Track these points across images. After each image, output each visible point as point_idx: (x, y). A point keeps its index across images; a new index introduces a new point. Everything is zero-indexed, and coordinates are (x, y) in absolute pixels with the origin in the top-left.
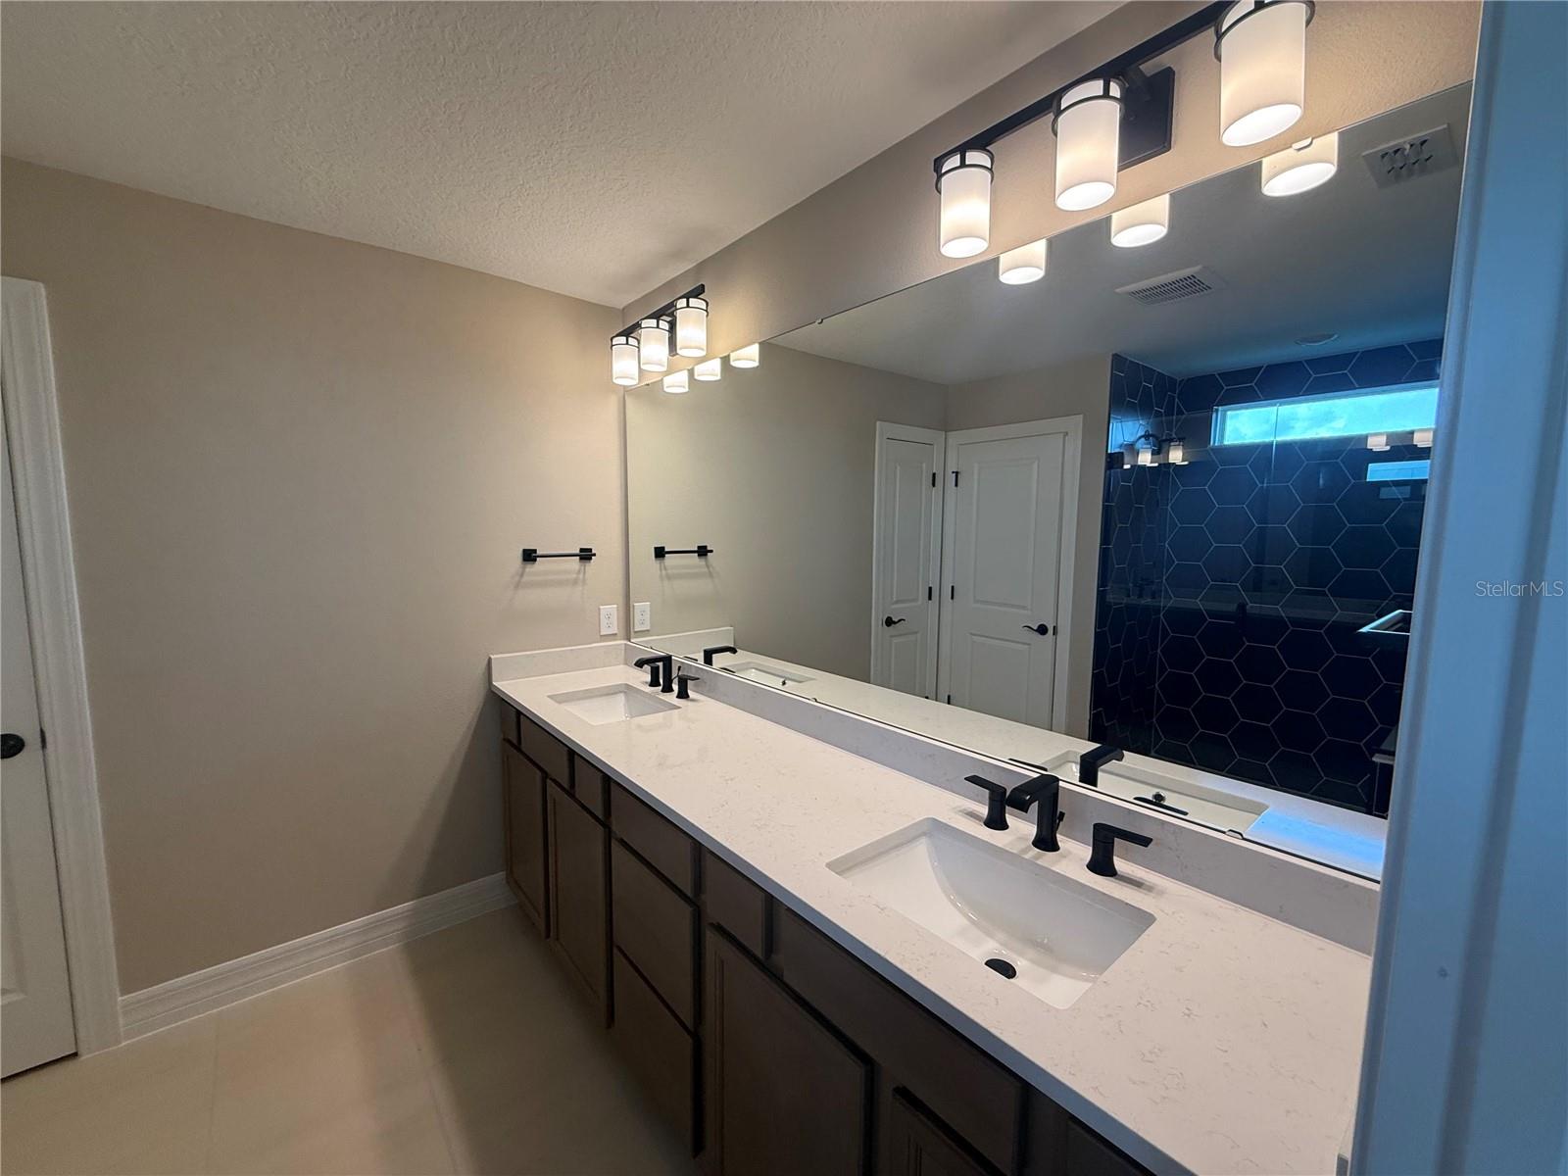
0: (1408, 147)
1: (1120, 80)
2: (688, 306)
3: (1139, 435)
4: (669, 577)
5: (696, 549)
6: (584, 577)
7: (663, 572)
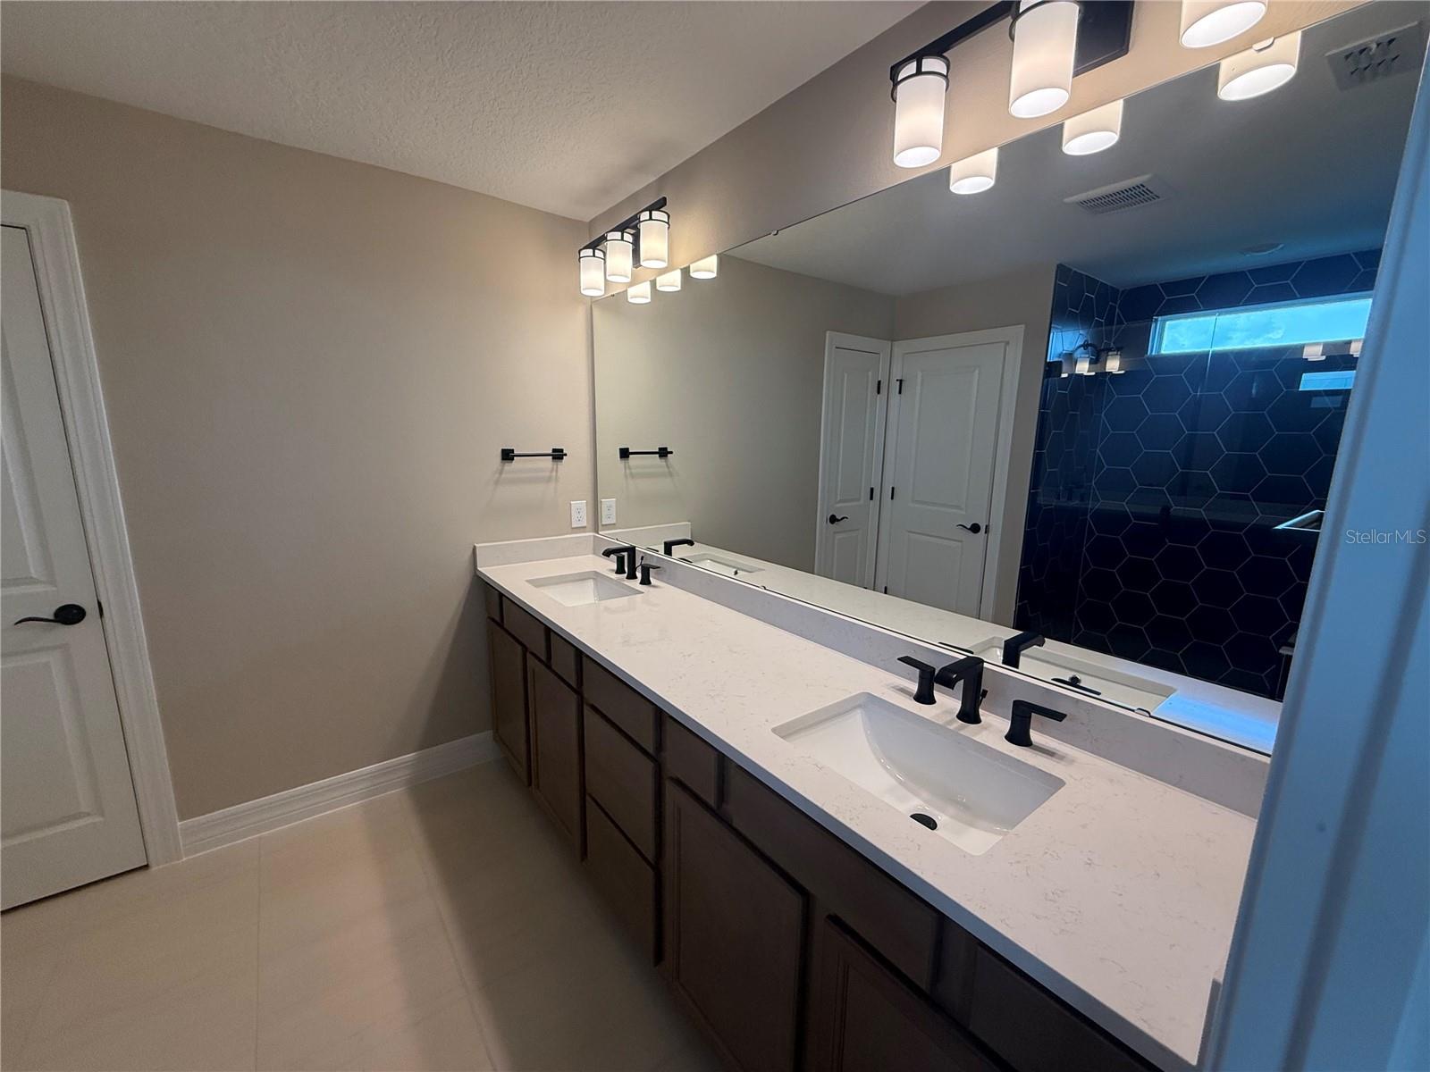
0: (1374, 46)
2: (651, 219)
3: (1077, 345)
4: (632, 476)
5: (657, 450)
6: (556, 475)
7: (628, 471)
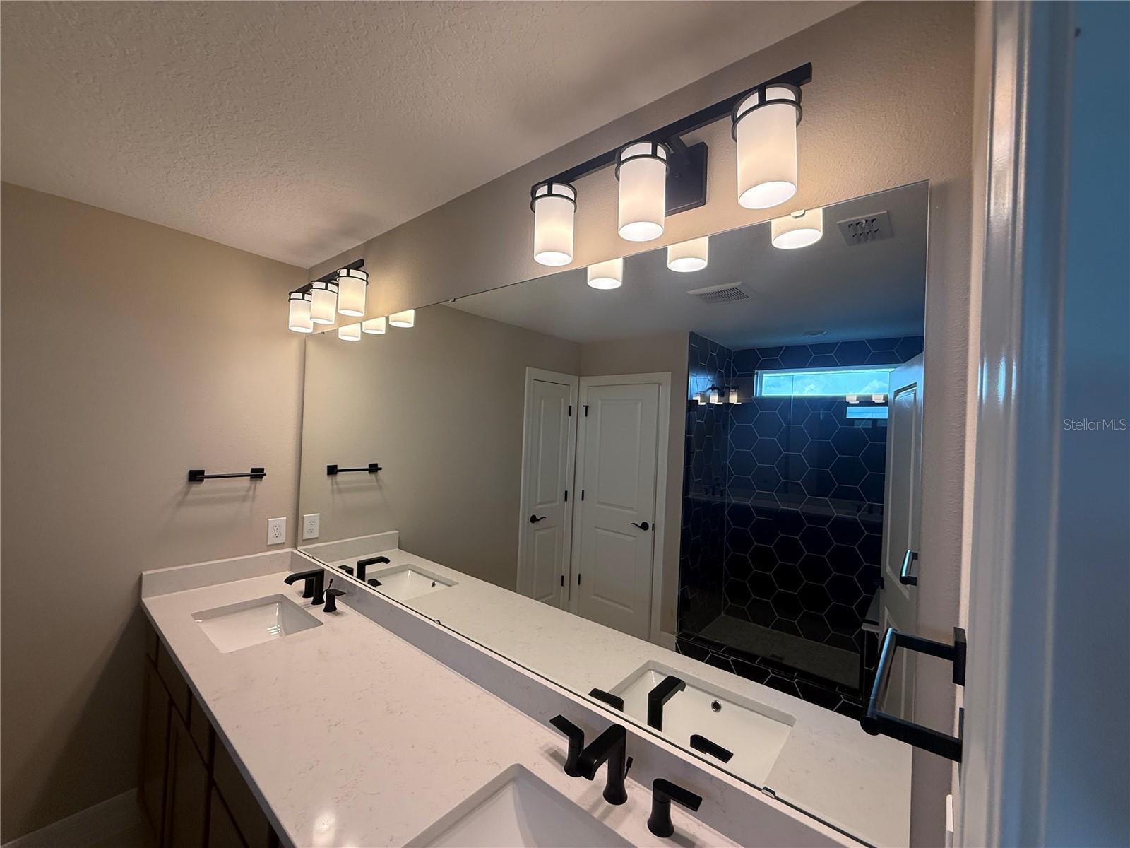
0: (864, 222)
1: (665, 145)
2: (348, 275)
3: (708, 387)
4: (340, 491)
5: (367, 467)
6: (254, 494)
7: (335, 486)
